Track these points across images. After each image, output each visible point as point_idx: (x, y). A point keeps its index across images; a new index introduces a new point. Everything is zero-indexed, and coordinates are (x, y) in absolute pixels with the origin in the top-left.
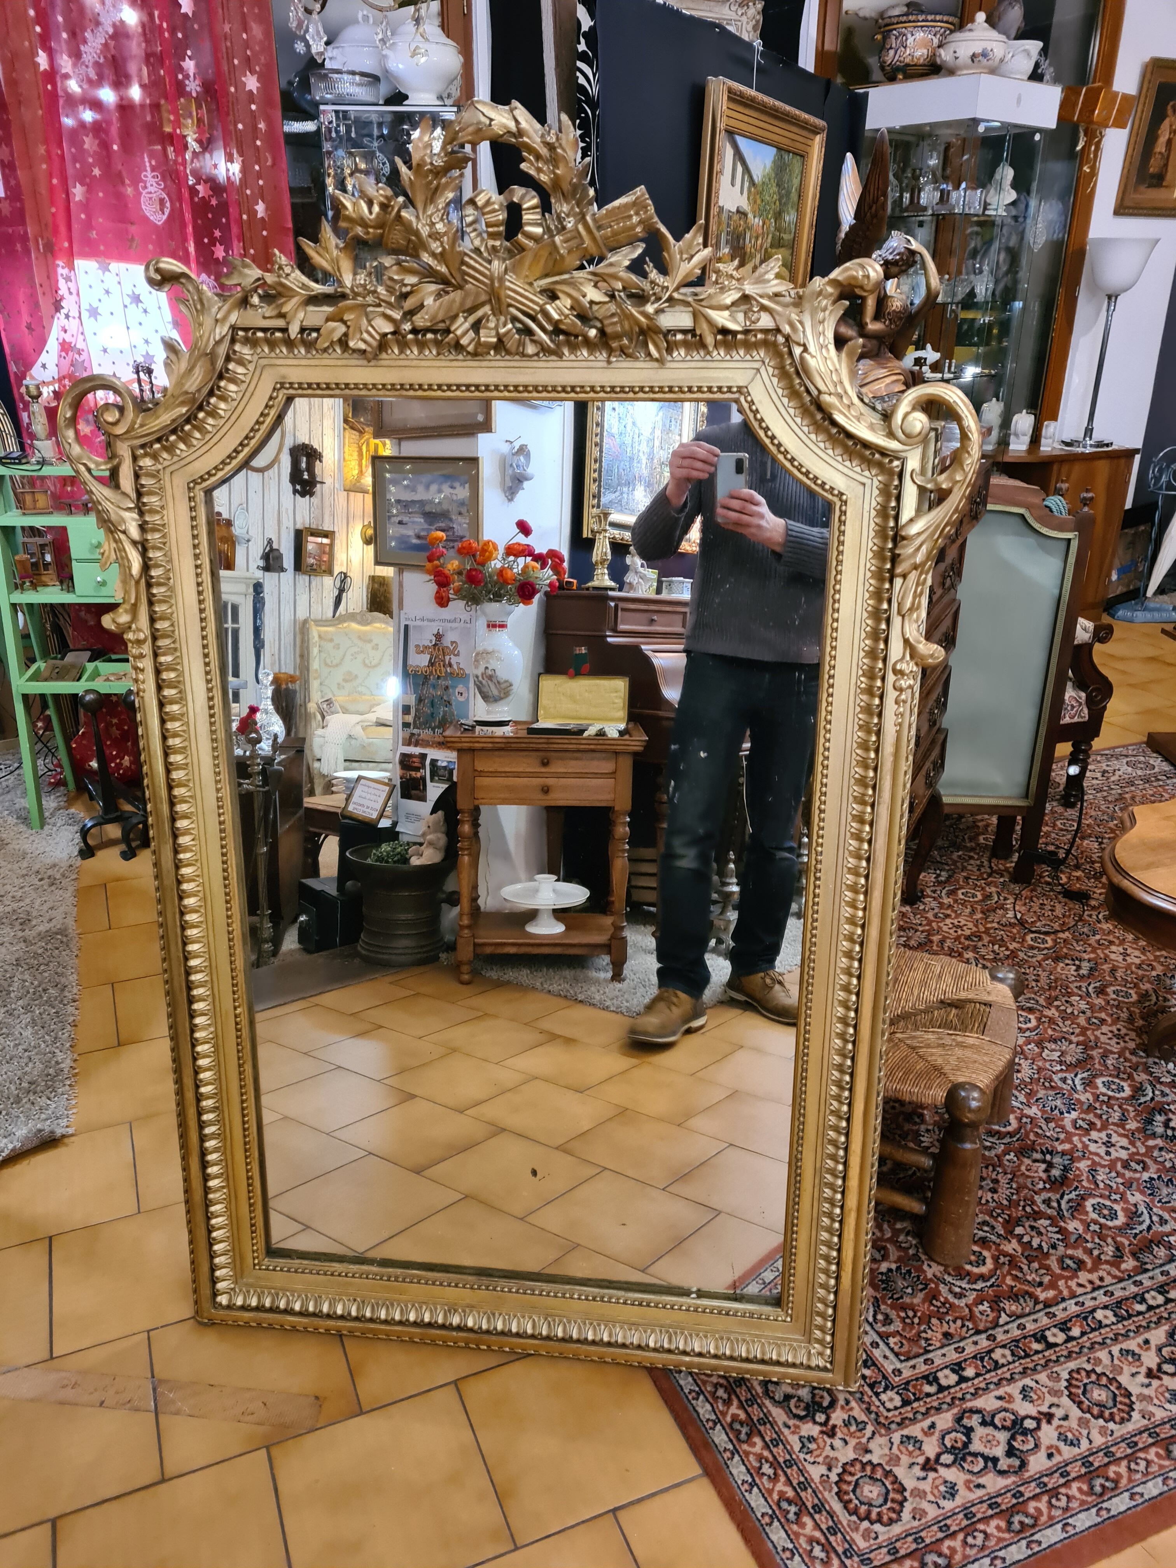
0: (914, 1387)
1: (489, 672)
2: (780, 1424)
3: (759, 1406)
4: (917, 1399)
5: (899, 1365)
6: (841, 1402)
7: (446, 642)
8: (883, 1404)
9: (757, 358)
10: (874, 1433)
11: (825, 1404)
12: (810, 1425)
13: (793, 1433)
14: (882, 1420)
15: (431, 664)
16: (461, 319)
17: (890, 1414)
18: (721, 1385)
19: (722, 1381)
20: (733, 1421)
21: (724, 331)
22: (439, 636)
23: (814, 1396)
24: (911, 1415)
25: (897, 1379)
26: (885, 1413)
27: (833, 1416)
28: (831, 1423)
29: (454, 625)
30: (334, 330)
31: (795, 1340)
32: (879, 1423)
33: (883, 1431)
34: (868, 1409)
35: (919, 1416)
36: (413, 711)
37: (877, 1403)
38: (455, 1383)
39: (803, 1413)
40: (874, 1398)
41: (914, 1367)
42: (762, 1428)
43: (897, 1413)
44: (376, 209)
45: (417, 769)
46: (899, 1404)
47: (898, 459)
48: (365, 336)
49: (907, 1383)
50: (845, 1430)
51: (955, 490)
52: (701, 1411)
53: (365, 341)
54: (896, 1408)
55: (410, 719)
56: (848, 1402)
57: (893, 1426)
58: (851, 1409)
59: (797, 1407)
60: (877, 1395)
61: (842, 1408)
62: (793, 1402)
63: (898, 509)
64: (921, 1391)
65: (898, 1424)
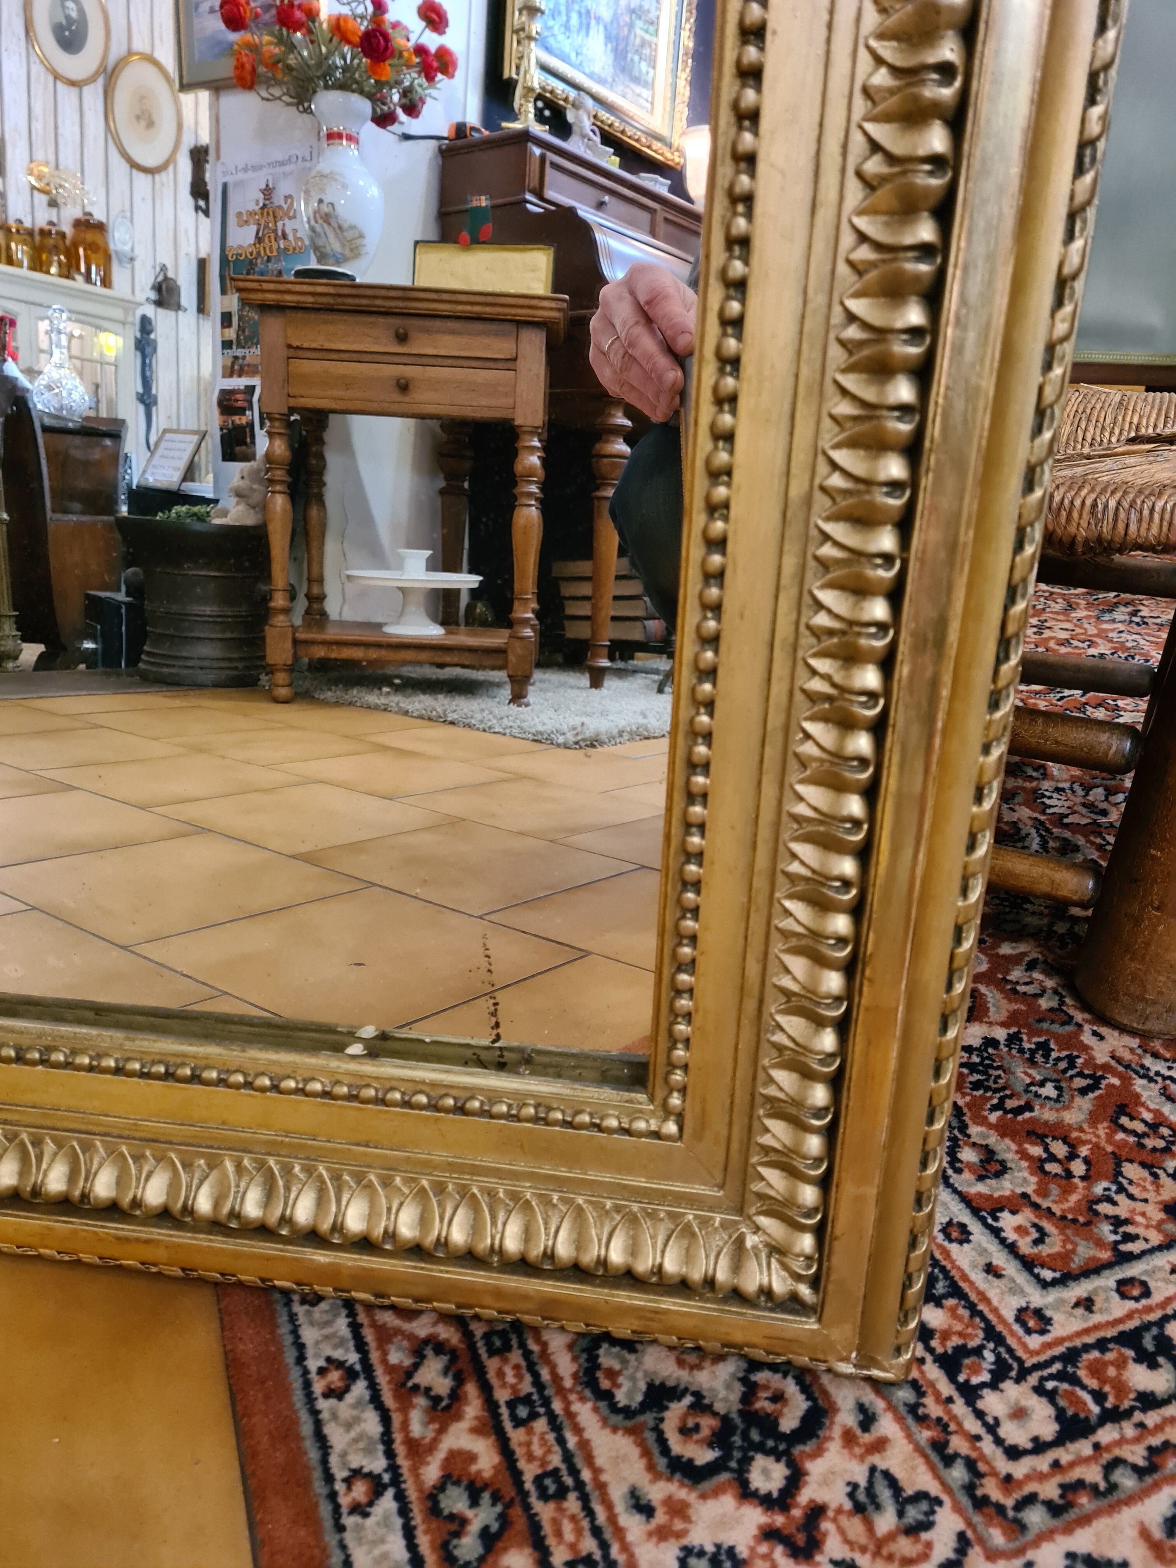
0: (1096, 1370)
1: (325, 209)
2: (618, 1494)
3: (555, 1425)
4: (1113, 1416)
5: (1037, 1298)
6: (846, 1418)
7: (278, 200)
8: (992, 1428)
10: (963, 1543)
11: (789, 1423)
12: (727, 1502)
13: (662, 1534)
14: (991, 1489)
15: (259, 239)
17: (1020, 1469)
18: (440, 1348)
19: (447, 1333)
20: (448, 1479)
22: (268, 192)
23: (750, 1390)
24: (1093, 1474)
25: (1035, 1341)
26: (1003, 1466)
27: (815, 1468)
28: (805, 1496)
29: (288, 168)
31: (693, 1201)
32: (981, 1503)
33: (997, 1537)
34: (939, 1446)
35: (1127, 1481)
36: (235, 320)
37: (973, 1426)
39: (704, 1456)
40: (959, 1408)
41: (1087, 1304)
42: (545, 1511)
43: (1042, 1463)
45: (241, 411)
46: (1048, 1430)
49: (1072, 1356)
50: (855, 1527)
52: (337, 1437)
54: (1039, 1447)
55: (231, 334)
56: (867, 1419)
57: (1035, 1517)
58: (880, 1445)
59: (685, 1431)
60: (970, 1393)
61: (849, 1438)
62: (675, 1411)
64: (1121, 1388)
65: (1055, 1509)
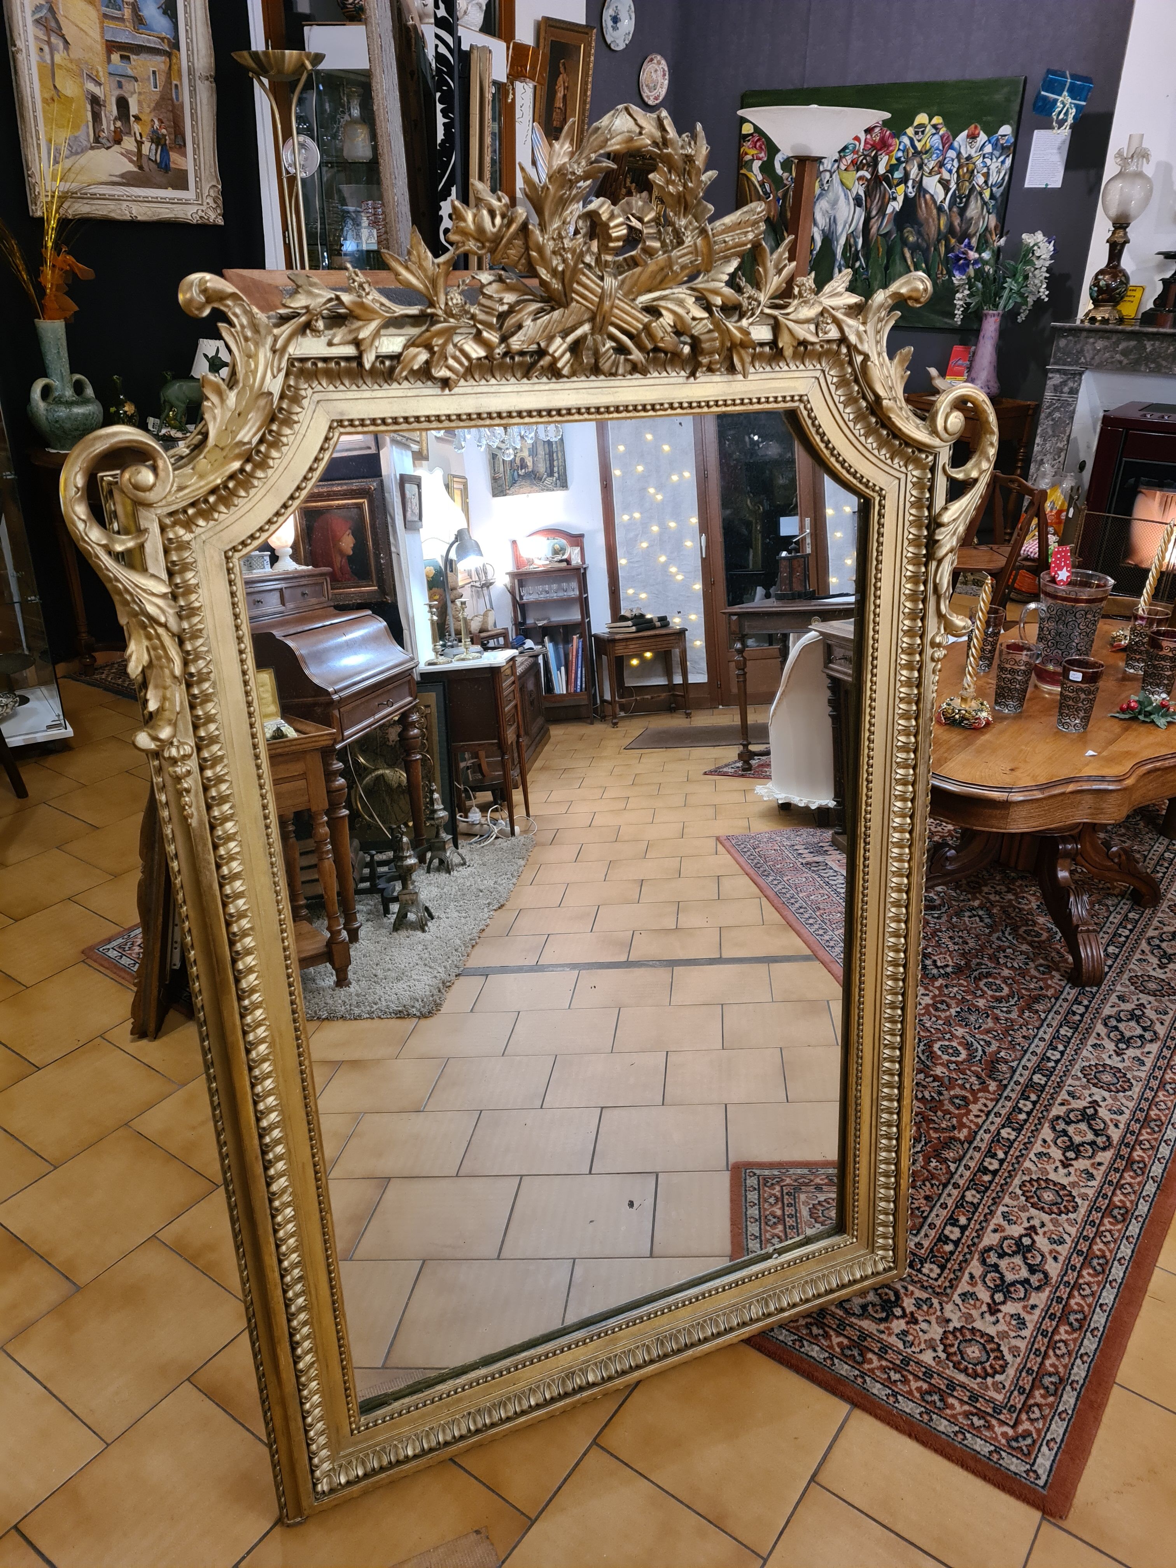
0: (938, 1251)
2: (875, 1332)
3: (851, 1326)
4: (948, 1260)
5: (917, 1240)
6: (902, 1291)
8: (929, 1276)
9: (818, 366)
10: (941, 1304)
11: (893, 1299)
12: (895, 1321)
13: (890, 1335)
14: (938, 1290)
16: (558, 340)
17: (939, 1282)
18: (811, 1324)
19: (809, 1320)
20: (842, 1350)
21: (804, 343)
23: (880, 1295)
24: (952, 1276)
25: (923, 1251)
26: (936, 1284)
27: (905, 1305)
28: (908, 1311)
30: (415, 356)
31: (862, 1256)
32: (938, 1294)
33: (945, 1299)
34: (922, 1286)
35: (958, 1273)
37: (925, 1278)
38: (595, 1442)
39: (884, 1315)
40: (920, 1276)
41: (926, 1235)
42: (865, 1344)
43: (942, 1279)
44: (498, 220)
46: (938, 1271)
47: (931, 454)
48: (451, 362)
49: (932, 1251)
50: (920, 1312)
51: (981, 479)
52: (814, 1354)
53: (450, 368)
54: (939, 1275)
56: (906, 1289)
57: (948, 1291)
58: (912, 1293)
59: (876, 1312)
60: (919, 1271)
61: (906, 1295)
62: (870, 1308)
63: (931, 499)
64: (945, 1252)
65: (951, 1287)
